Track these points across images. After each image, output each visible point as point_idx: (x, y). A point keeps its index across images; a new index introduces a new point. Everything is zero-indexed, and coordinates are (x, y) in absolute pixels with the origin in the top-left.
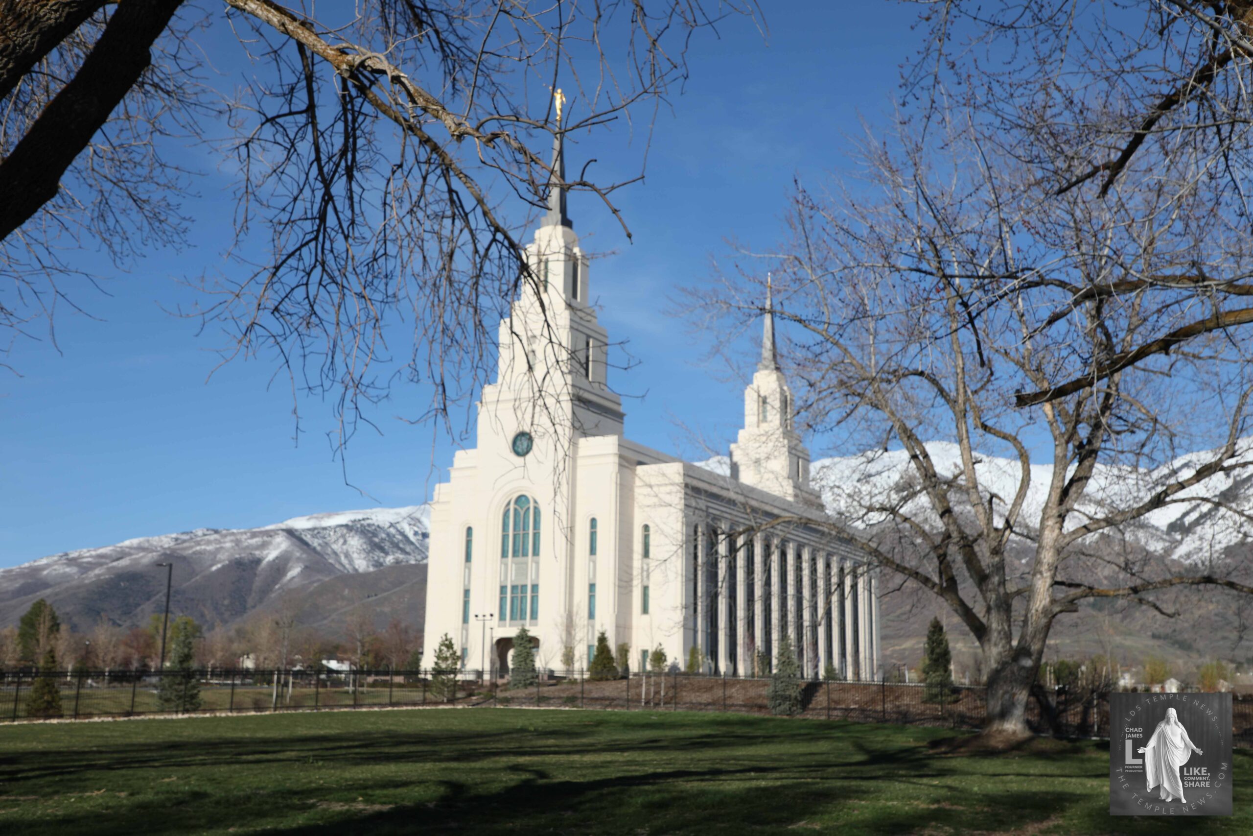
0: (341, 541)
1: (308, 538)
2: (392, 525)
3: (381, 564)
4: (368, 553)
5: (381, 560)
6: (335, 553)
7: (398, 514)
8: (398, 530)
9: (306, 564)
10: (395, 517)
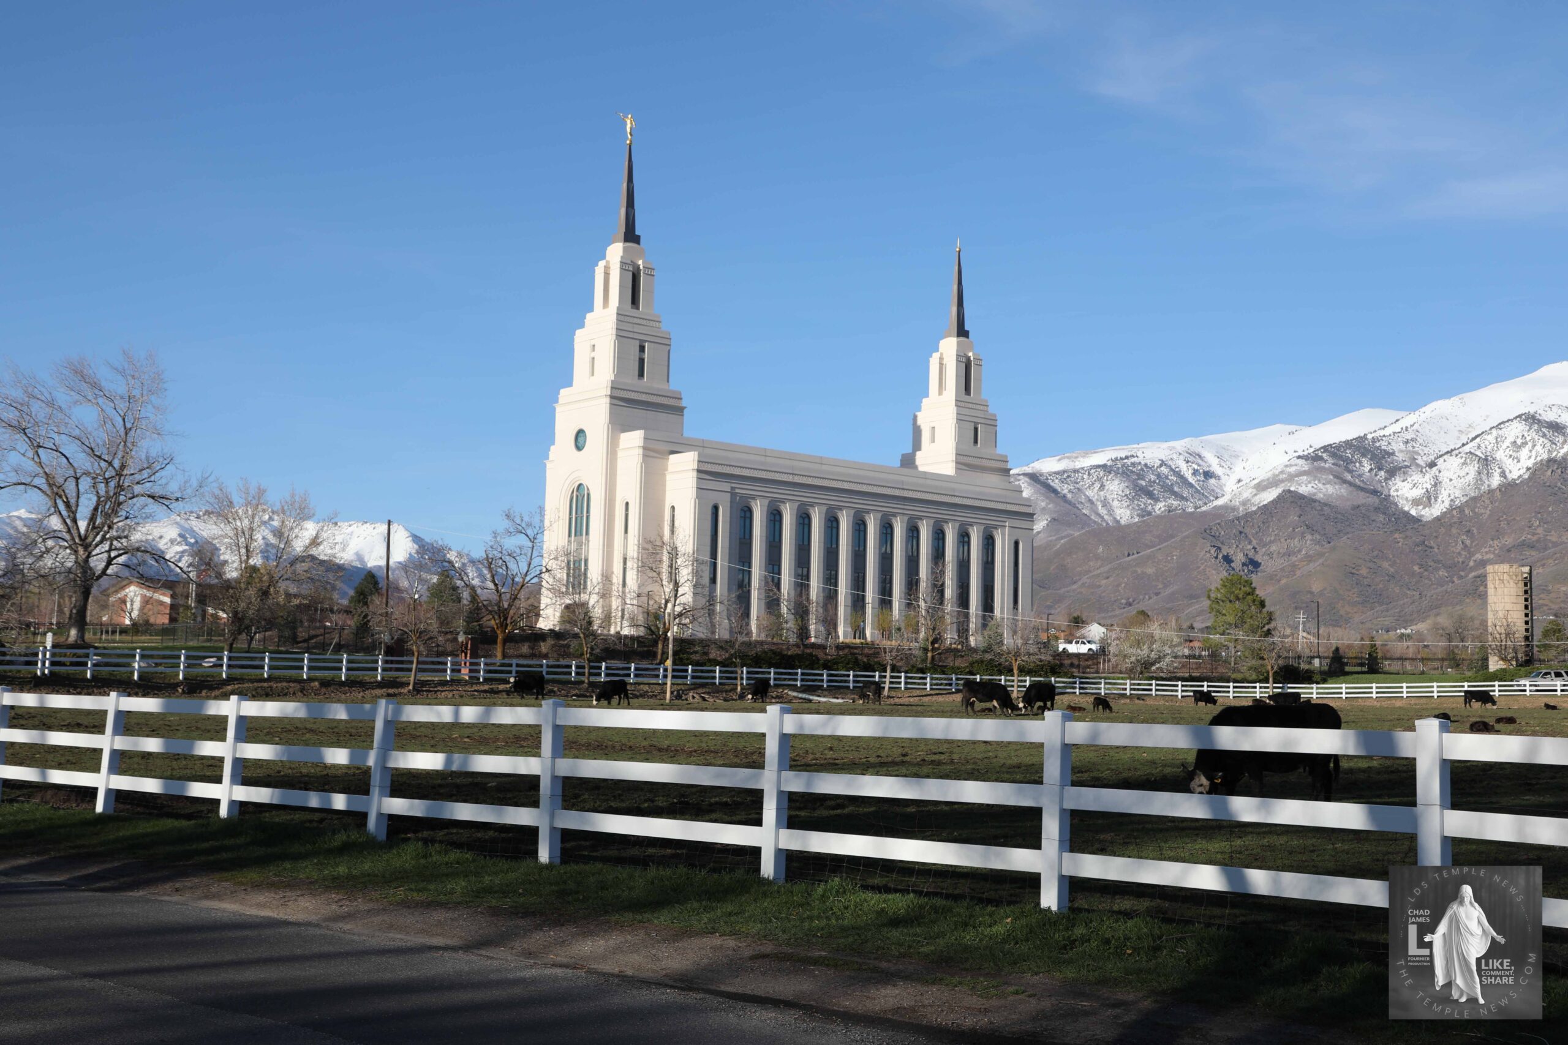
0: (1097, 485)
1: (1056, 484)
2: (1163, 463)
3: (1149, 514)
4: (1132, 500)
5: (1150, 507)
6: (1090, 501)
7: (1171, 449)
8: (1172, 470)
9: (1054, 516)
10: (1167, 452)
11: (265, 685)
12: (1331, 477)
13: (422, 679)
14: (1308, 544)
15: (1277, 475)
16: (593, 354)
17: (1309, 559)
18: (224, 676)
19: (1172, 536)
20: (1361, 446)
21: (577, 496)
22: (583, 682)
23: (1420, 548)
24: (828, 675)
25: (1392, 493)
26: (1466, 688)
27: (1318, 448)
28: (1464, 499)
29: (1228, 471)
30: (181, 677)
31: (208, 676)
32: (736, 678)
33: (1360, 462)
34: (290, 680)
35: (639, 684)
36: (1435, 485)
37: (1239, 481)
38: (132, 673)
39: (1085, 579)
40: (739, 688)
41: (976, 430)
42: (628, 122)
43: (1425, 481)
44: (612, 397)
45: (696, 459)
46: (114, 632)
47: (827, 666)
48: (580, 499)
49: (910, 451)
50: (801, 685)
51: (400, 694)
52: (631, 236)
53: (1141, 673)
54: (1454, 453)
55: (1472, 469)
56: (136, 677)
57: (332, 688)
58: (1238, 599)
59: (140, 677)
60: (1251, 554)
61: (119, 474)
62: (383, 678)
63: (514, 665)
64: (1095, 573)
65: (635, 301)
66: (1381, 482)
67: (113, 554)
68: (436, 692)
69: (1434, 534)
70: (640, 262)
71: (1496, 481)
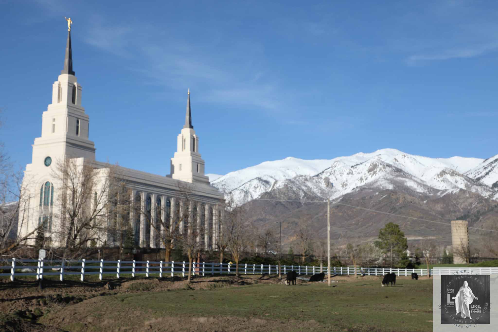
28: (241, 204)
36: (232, 199)
43: (228, 198)
54: (237, 189)
55: (243, 194)
71: (249, 199)
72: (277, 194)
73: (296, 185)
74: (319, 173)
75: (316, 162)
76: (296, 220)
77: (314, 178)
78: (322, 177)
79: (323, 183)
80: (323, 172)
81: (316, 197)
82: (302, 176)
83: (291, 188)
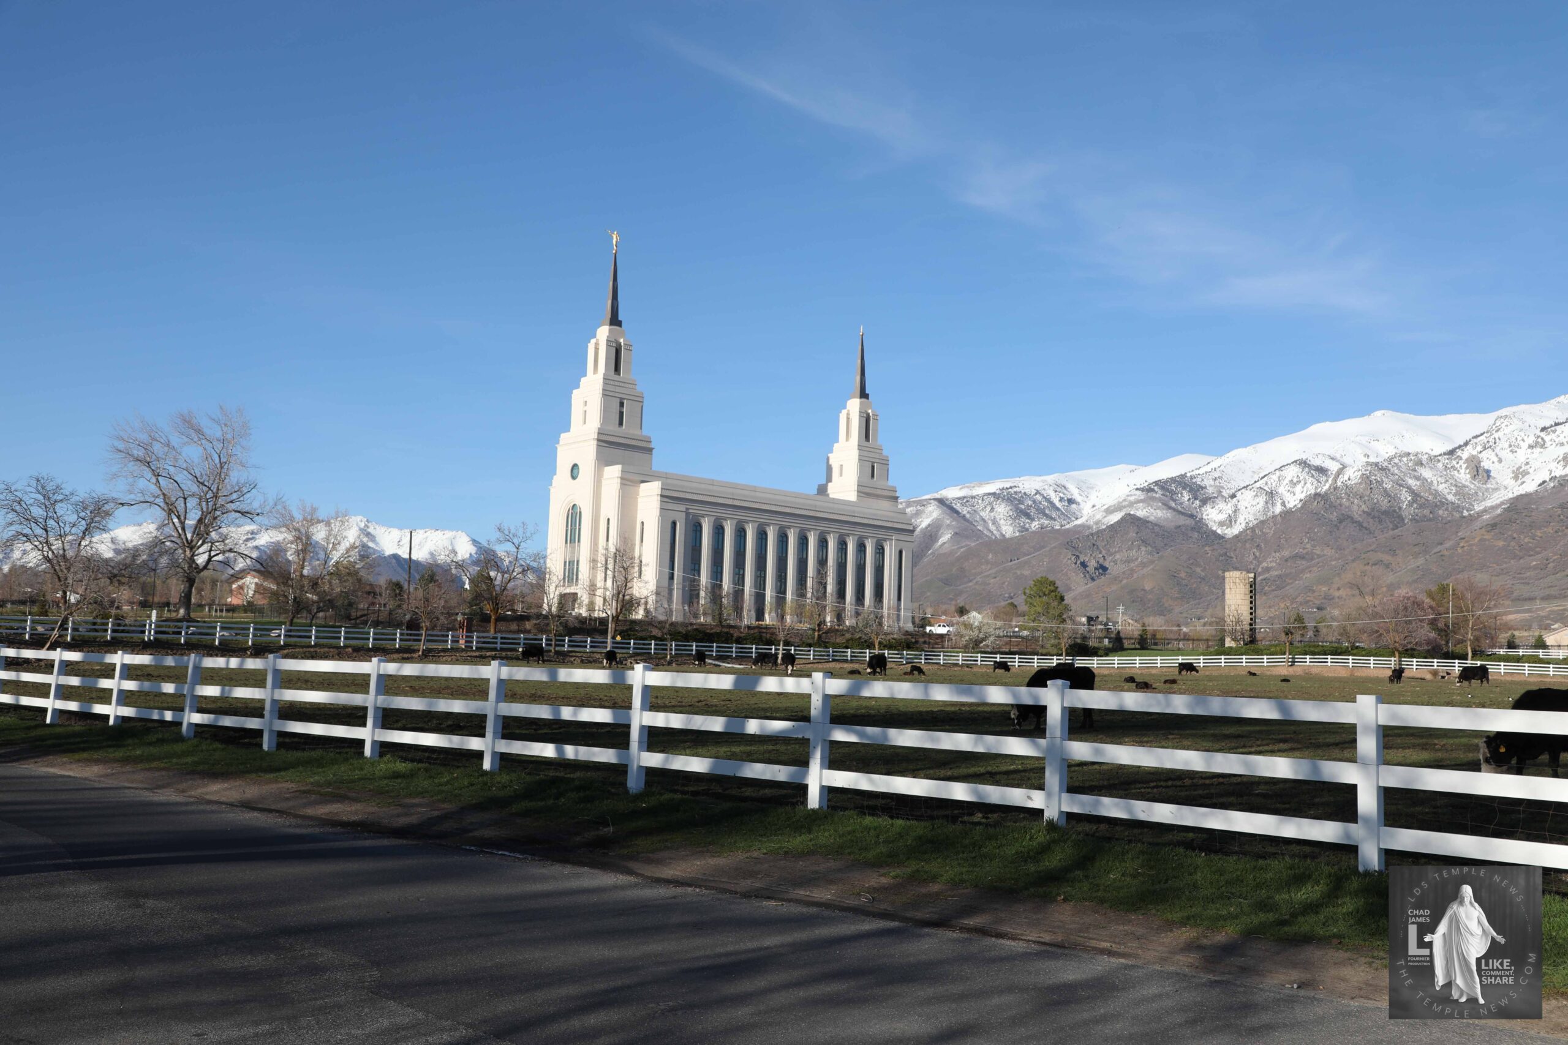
0: (988, 508)
1: (958, 507)
2: (1038, 492)
3: (1027, 530)
4: (1014, 519)
5: (1027, 525)
6: (983, 520)
7: (1043, 481)
8: (1044, 497)
9: (957, 530)
10: (1041, 484)
11: (312, 650)
12: (1160, 504)
13: (430, 647)
14: (1142, 554)
15: (1121, 503)
16: (586, 408)
17: (1143, 565)
18: (282, 643)
19: (1043, 547)
20: (1183, 482)
21: (572, 513)
22: (550, 651)
23: (1223, 558)
24: (736, 648)
25: (1205, 517)
26: (1180, 661)
27: (1151, 482)
28: (1255, 522)
29: (1085, 499)
30: (250, 643)
31: (270, 643)
32: (666, 650)
33: (1182, 494)
34: (330, 647)
35: (593, 653)
36: (1235, 511)
37: (1094, 506)
38: (215, 640)
39: (978, 579)
40: (669, 657)
41: (873, 467)
42: (615, 237)
43: (1227, 508)
44: (598, 440)
45: (660, 486)
46: (221, 611)
47: (739, 641)
48: (574, 516)
49: (824, 482)
50: (716, 655)
51: (412, 658)
52: (615, 321)
53: (973, 648)
54: (1249, 487)
55: (1262, 500)
56: (217, 643)
57: (361, 653)
58: (1045, 595)
59: (220, 643)
60: (1101, 561)
61: (216, 497)
62: (400, 646)
63: (499, 638)
64: (986, 574)
65: (617, 369)
66: (1196, 508)
67: (213, 553)
68: (439, 656)
69: (1234, 548)
70: (622, 341)
71: (1278, 509)
72: (1341, 498)
73: (1392, 477)
74: (1457, 445)
75: (1452, 419)
76: (1386, 558)
77: (1440, 458)
78: (1462, 456)
79: (1462, 471)
80: (1466, 444)
81: (1442, 504)
82: (1409, 454)
83: (1380, 483)
